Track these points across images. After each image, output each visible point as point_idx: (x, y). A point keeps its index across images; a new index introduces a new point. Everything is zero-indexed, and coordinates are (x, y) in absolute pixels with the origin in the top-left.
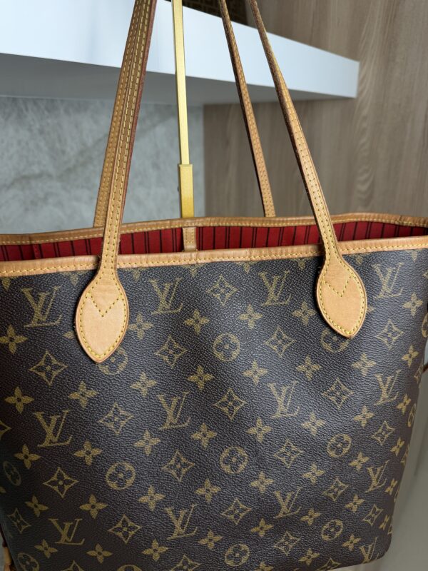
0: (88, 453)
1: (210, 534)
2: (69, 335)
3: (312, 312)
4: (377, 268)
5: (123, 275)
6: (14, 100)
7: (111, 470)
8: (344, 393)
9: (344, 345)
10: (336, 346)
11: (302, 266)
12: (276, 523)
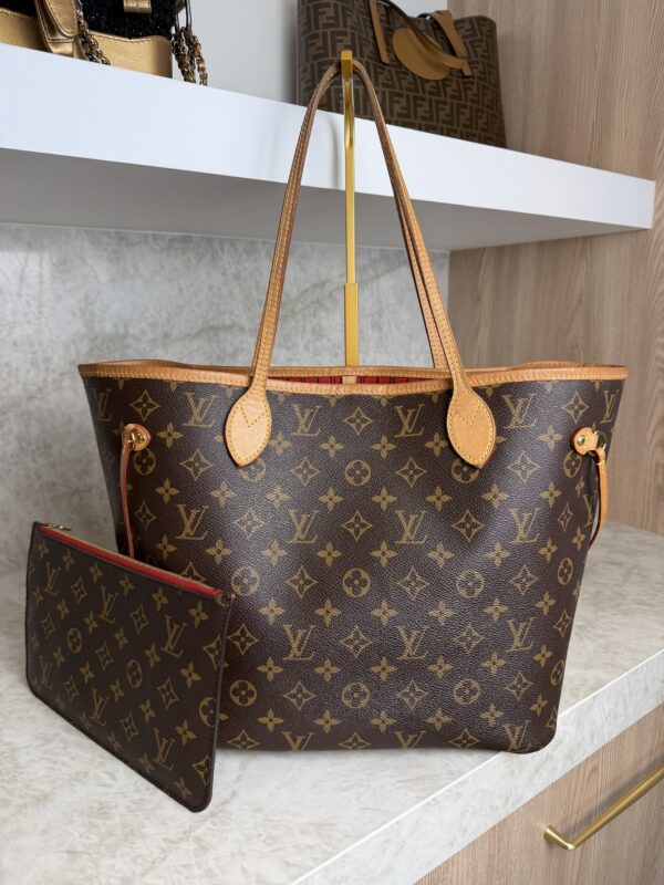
0: (219, 551)
1: (328, 663)
3: (443, 444)
4: (507, 398)
6: (210, 240)
8: (475, 526)
9: (474, 476)
10: (466, 476)
12: (400, 665)
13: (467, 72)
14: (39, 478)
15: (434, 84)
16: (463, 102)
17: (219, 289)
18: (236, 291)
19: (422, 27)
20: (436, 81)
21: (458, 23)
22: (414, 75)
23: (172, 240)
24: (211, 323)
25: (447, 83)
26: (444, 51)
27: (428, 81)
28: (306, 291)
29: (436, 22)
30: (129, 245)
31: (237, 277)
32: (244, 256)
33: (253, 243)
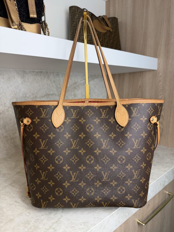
0: (51, 152)
1: (82, 182)
2: (50, 120)
3: (114, 120)
4: (132, 108)
5: (64, 107)
7: (57, 158)
8: (123, 143)
9: (123, 129)
10: (120, 129)
11: (112, 107)
13: (111, 31)
14: (3, 135)
15: (103, 33)
16: (111, 38)
17: (50, 85)
18: (54, 85)
19: (100, 19)
20: (104, 33)
21: (109, 19)
22: (98, 31)
23: (38, 72)
24: (48, 93)
25: (106, 33)
26: (106, 25)
27: (102, 33)
28: (72, 85)
29: (103, 18)
30: (26, 74)
31: (54, 82)
32: (56, 76)
33: (58, 73)
